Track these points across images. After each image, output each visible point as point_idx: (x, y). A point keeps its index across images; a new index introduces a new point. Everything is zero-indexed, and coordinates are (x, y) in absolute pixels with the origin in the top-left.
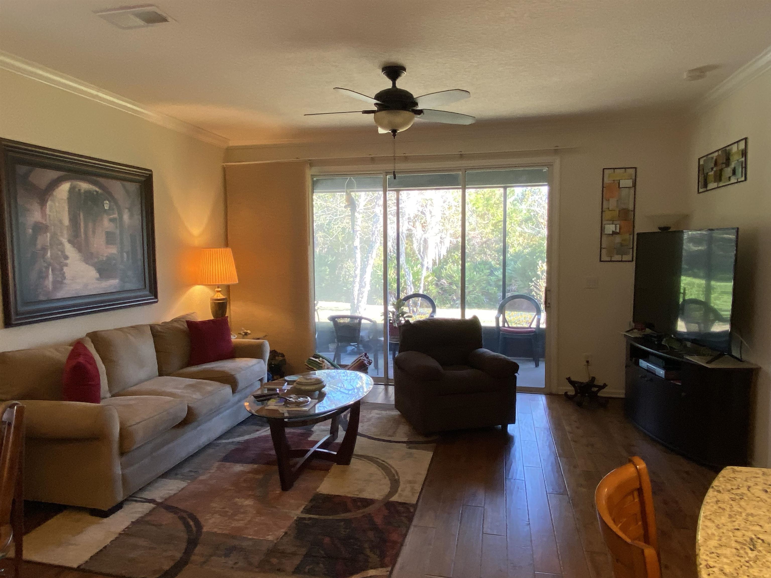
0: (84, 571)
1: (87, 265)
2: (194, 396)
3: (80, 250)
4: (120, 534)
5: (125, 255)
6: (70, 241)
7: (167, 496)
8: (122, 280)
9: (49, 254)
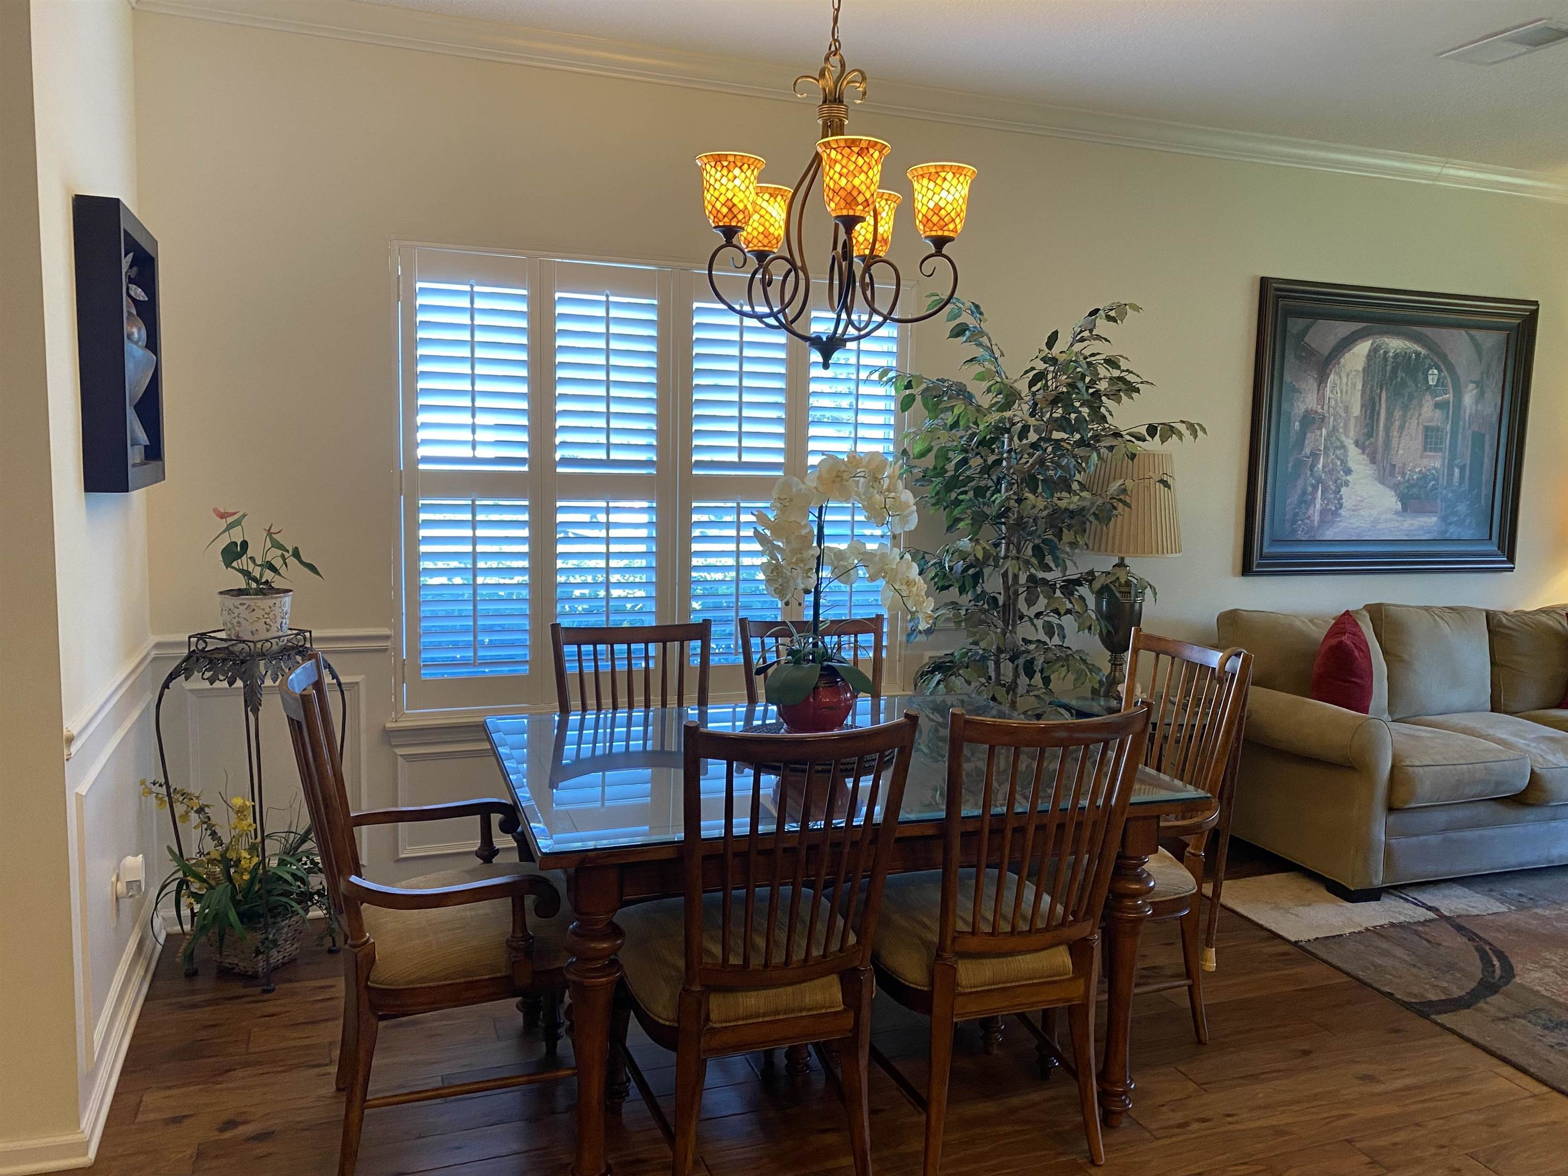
0: (1301, 948)
1: (1381, 487)
2: (1550, 757)
3: (1373, 460)
4: (1367, 929)
5: (1457, 470)
6: (1357, 444)
7: (1464, 913)
8: (1444, 519)
9: (1320, 466)
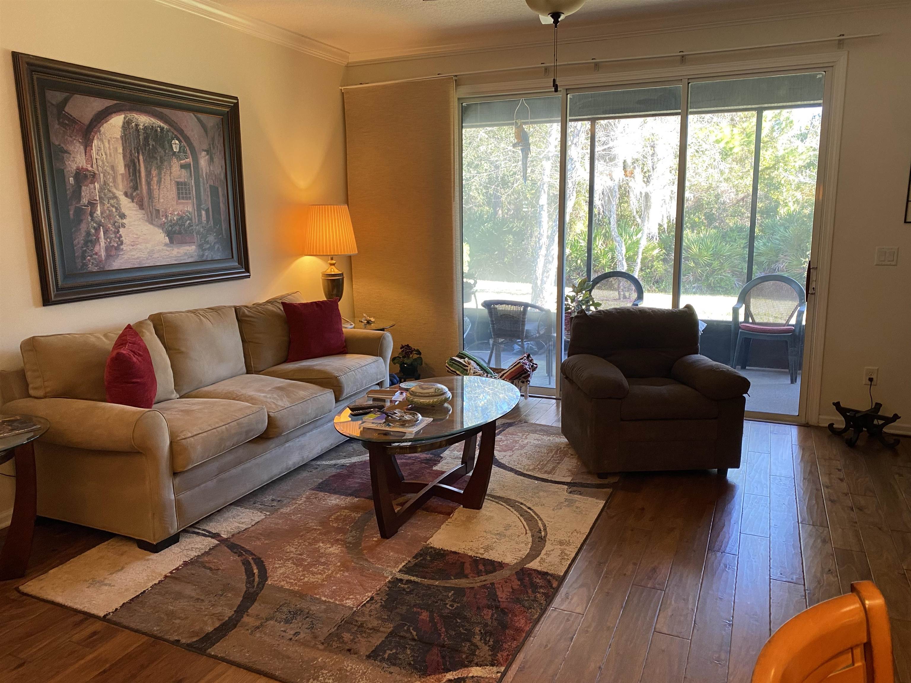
0: (109, 621)
1: (152, 226)
2: (280, 403)
3: (141, 206)
4: (166, 577)
5: (203, 213)
6: (126, 194)
7: (236, 531)
8: (200, 246)
9: (99, 212)
